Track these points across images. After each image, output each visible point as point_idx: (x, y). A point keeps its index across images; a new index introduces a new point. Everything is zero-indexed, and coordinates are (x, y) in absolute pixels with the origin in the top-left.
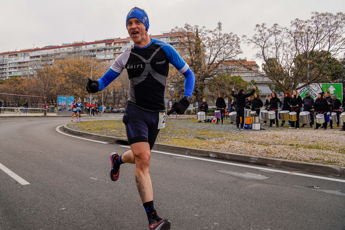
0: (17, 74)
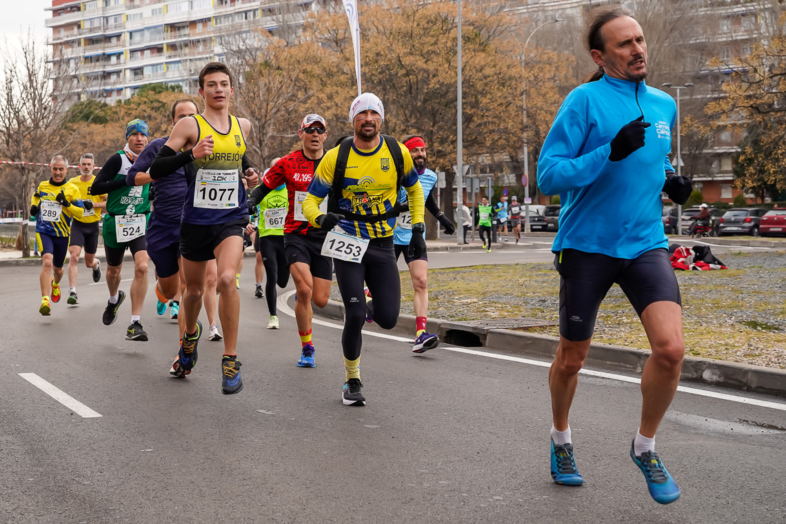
0: (164, 74)
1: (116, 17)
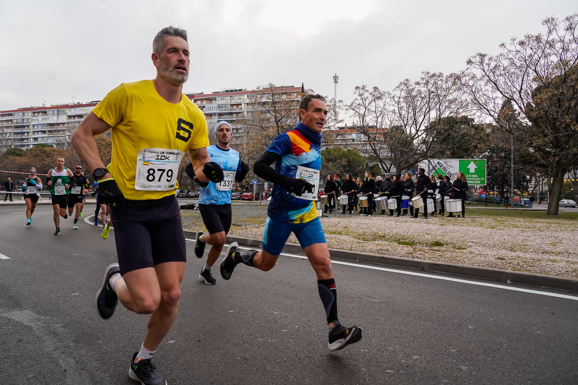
0: (46, 141)
1: (27, 119)
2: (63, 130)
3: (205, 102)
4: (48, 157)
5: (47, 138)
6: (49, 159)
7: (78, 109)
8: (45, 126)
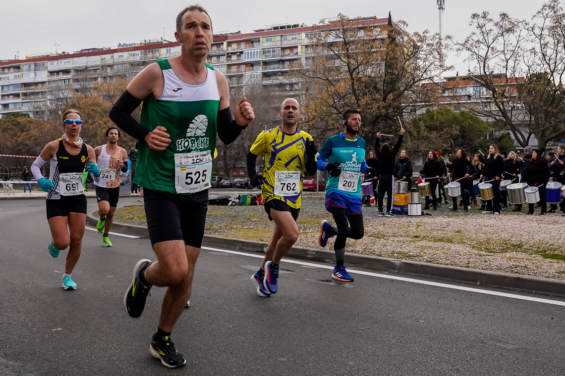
2: (42, 92)
3: (243, 45)
4: (23, 131)
5: (21, 104)
6: (25, 133)
7: (63, 61)
8: (18, 87)
